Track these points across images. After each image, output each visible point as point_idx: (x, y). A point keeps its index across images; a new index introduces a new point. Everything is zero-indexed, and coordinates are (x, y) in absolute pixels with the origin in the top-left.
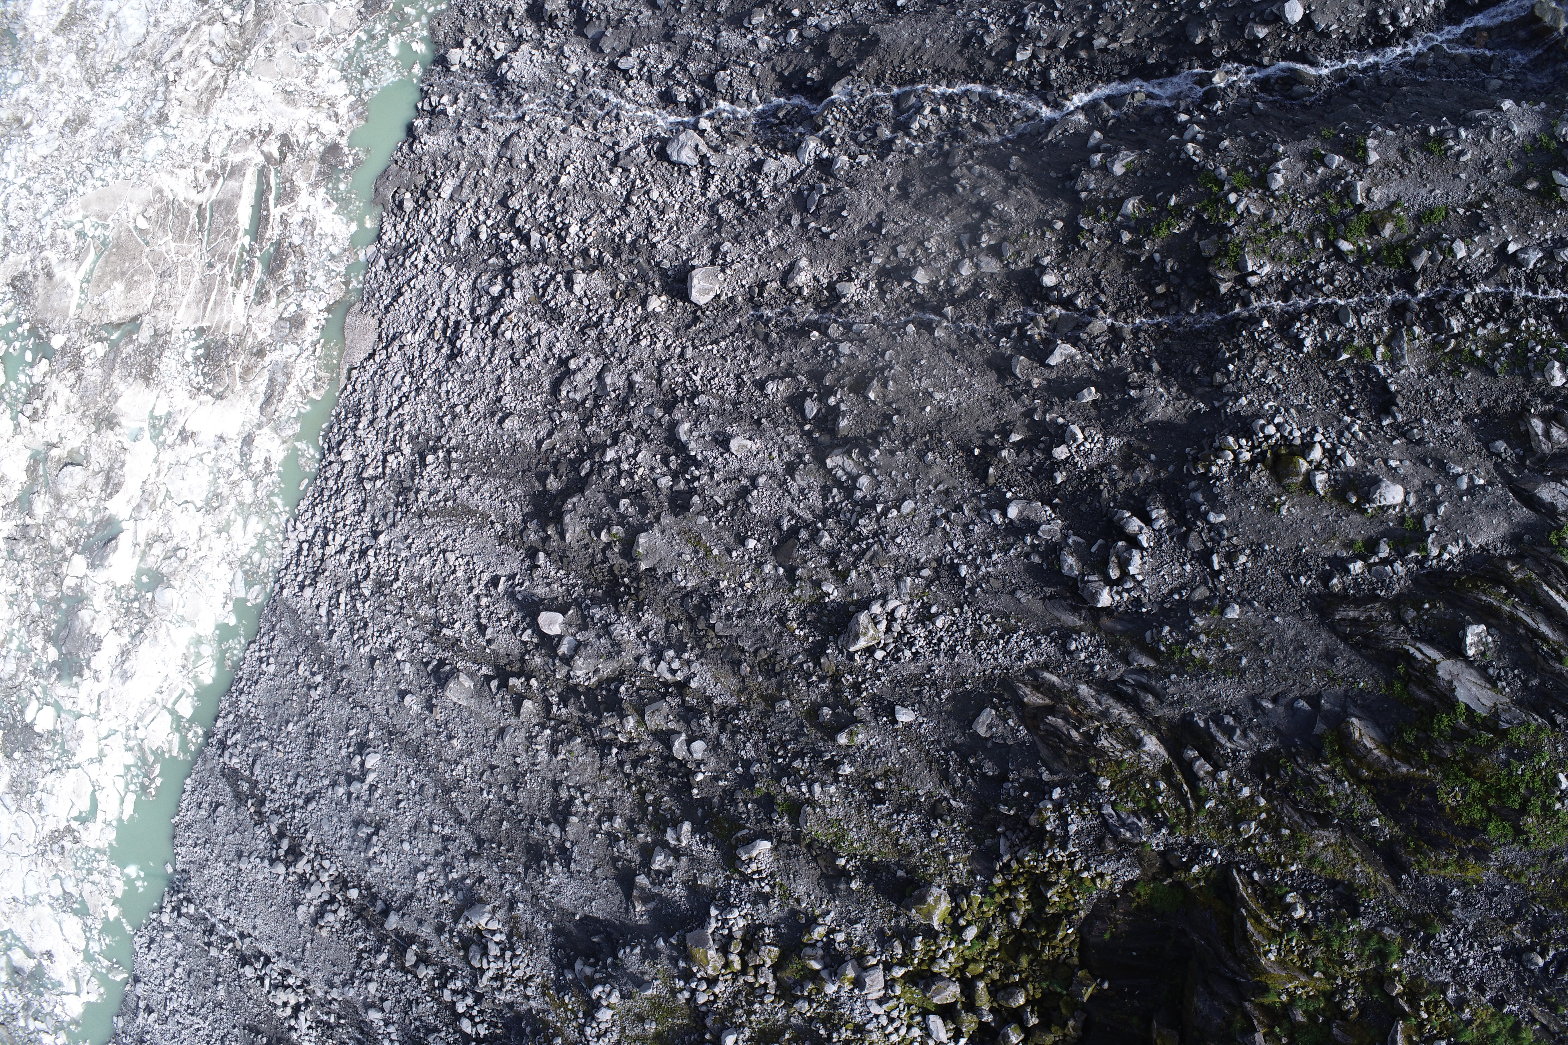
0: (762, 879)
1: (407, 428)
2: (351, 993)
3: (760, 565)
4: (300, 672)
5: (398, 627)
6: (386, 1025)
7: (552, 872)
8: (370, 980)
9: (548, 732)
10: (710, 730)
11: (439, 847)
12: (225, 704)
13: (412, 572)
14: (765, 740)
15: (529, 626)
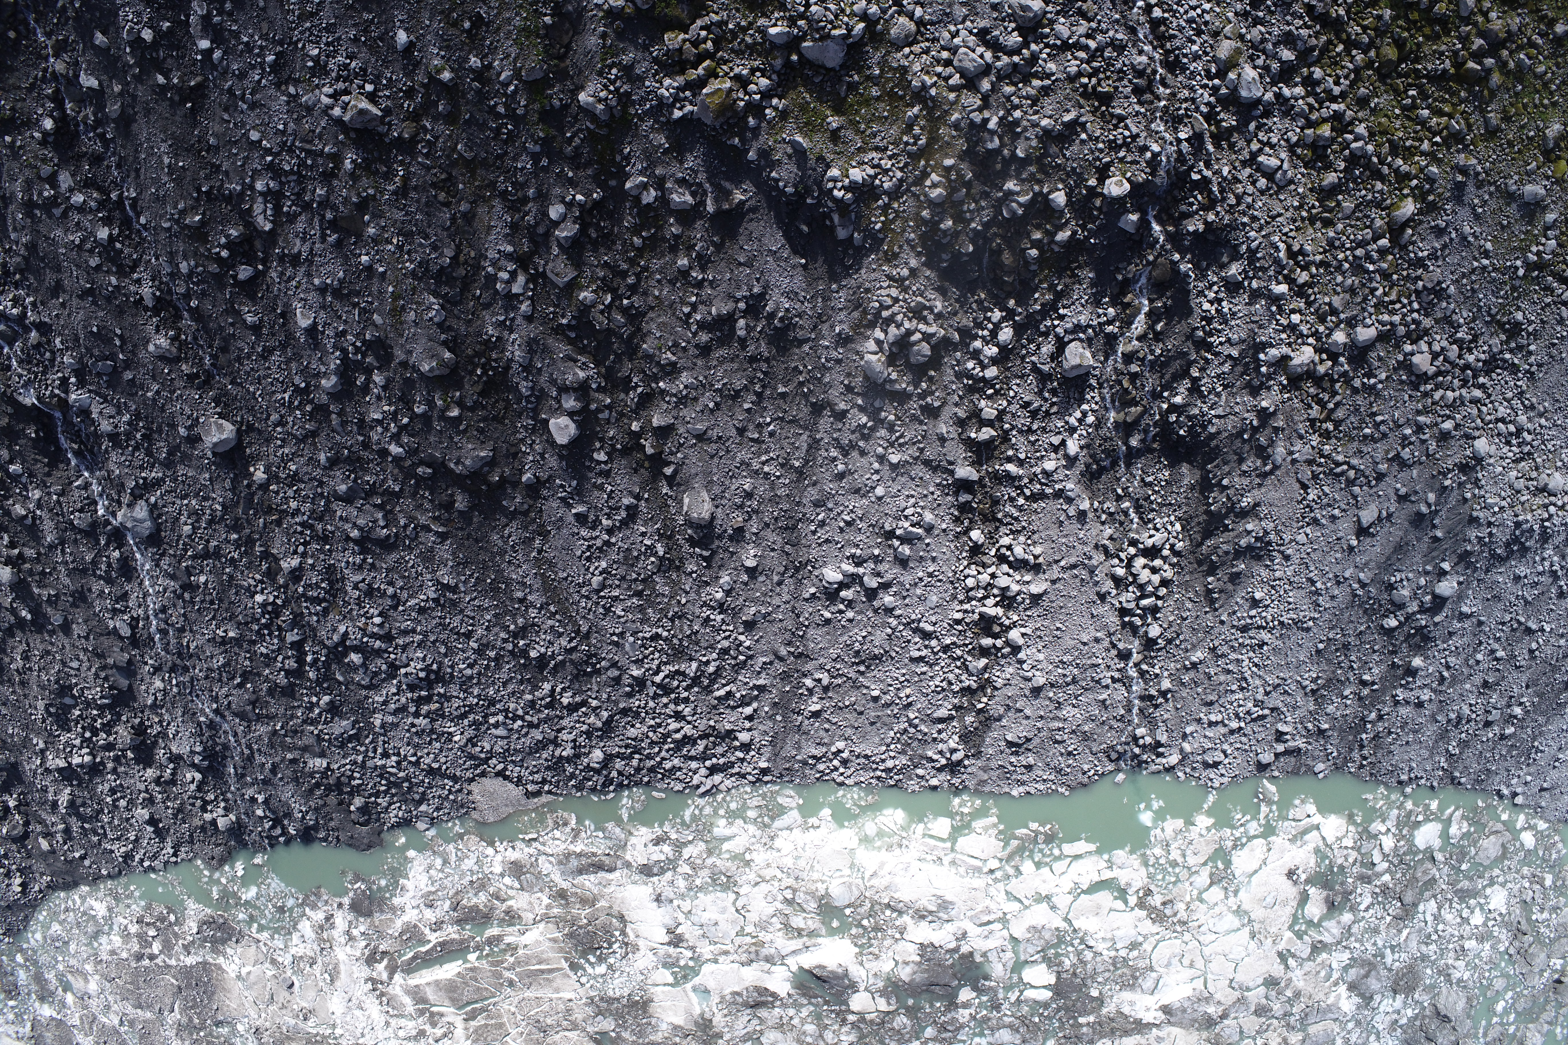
0: (609, 80)
1: (529, 697)
2: (1070, 486)
3: (376, 240)
4: (817, 707)
5: (698, 611)
6: (1072, 430)
7: (777, 309)
8: (1044, 472)
9: (661, 384)
10: (534, 210)
11: (855, 454)
12: (913, 785)
13: (642, 622)
14: (506, 153)
15: (592, 459)
